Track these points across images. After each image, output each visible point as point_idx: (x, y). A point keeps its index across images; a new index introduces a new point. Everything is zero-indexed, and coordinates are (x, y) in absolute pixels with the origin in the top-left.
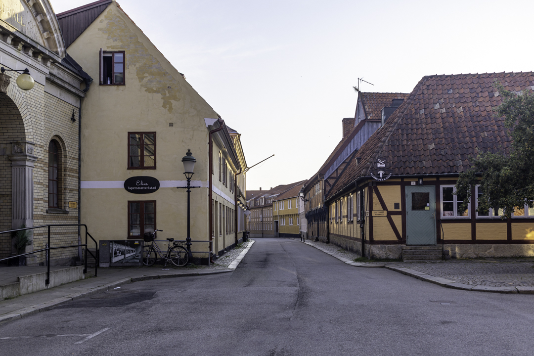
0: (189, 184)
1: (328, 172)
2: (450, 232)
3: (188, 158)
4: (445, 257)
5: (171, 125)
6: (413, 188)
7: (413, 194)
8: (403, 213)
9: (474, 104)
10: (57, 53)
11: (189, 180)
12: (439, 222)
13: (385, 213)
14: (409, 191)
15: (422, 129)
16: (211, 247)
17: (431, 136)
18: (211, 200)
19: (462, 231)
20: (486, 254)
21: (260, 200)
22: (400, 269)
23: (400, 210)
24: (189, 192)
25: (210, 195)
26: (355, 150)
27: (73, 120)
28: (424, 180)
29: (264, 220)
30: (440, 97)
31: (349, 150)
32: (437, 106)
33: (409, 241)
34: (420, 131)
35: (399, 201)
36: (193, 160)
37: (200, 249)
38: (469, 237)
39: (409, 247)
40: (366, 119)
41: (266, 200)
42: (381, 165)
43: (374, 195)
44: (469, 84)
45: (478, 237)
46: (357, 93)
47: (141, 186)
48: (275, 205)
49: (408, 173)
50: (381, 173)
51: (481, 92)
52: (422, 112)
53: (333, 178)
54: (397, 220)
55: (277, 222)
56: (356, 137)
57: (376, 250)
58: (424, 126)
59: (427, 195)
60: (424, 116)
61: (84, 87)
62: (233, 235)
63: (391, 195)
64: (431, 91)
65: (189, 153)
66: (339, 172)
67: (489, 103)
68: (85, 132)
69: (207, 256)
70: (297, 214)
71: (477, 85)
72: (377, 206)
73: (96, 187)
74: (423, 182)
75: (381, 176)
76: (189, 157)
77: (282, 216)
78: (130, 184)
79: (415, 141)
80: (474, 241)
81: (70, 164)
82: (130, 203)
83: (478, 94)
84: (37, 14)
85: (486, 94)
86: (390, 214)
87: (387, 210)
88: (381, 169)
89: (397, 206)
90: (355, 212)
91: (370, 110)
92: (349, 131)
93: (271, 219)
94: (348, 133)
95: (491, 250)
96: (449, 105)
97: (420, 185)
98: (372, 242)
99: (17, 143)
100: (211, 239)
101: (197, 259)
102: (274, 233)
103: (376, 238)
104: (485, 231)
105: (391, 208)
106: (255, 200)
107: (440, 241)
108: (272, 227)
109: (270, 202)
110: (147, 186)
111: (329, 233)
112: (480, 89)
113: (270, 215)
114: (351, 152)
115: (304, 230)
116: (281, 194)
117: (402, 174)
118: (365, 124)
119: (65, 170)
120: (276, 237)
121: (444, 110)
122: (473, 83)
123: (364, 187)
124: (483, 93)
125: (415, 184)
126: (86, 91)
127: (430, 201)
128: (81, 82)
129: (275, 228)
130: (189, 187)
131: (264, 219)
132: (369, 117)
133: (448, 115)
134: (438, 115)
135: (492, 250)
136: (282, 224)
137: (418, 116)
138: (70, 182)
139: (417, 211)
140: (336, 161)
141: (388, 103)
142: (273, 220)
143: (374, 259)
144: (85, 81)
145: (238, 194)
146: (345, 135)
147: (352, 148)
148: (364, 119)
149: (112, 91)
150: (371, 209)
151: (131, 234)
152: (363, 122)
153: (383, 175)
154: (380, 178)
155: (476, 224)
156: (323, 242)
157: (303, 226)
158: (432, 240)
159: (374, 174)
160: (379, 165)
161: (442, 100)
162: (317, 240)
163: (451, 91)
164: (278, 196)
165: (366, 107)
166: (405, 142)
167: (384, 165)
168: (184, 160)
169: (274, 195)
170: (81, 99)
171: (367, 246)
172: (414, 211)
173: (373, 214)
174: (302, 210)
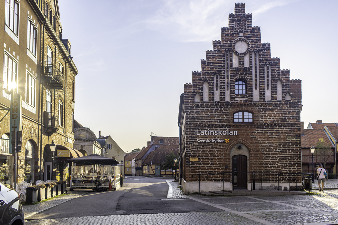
4: (161, 176)
5: (119, 156)
12: (161, 171)
28: (158, 165)
31: (149, 152)
32: (162, 151)
39: (156, 175)
46: (151, 137)
53: (144, 159)
56: (150, 149)
57: (150, 176)
58: (159, 155)
64: (161, 148)
70: (130, 167)
72: (151, 169)
76: (122, 161)
80: (166, 174)
89: (154, 169)
92: (149, 145)
98: (150, 174)
111: (143, 173)
117: (155, 164)
122: (169, 147)
123: (149, 165)
130: (122, 165)
133: (164, 153)
135: (168, 176)
140: (145, 155)
141: (159, 140)
148: (153, 144)
149: (109, 150)
155: (166, 172)
157: (134, 172)
158: (159, 174)
162: (139, 176)
163: (165, 148)
165: (153, 140)
166: (156, 158)
172: (157, 170)
174: (133, 166)
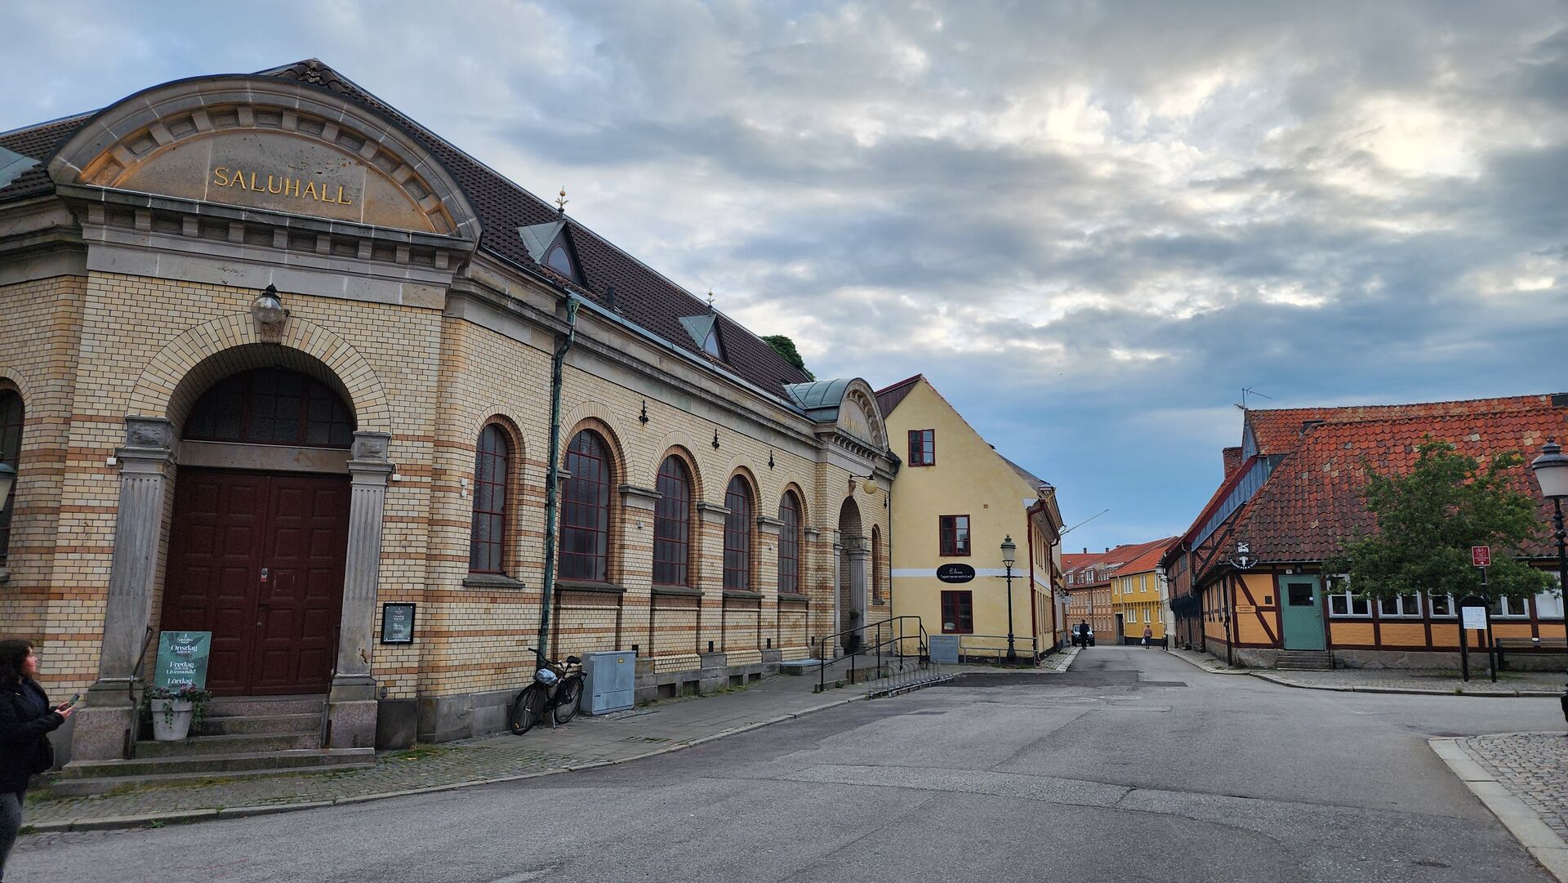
0: (1009, 573)
1: (1197, 538)
2: (1341, 634)
3: (1008, 545)
4: (1335, 665)
5: (986, 506)
6: (1288, 579)
7: (1290, 585)
8: (1278, 610)
9: (1381, 463)
10: (882, 448)
11: (1009, 568)
12: (1328, 621)
13: (1253, 609)
14: (1284, 582)
15: (1304, 500)
16: (1035, 645)
17: (1314, 511)
18: (1033, 591)
19: (1362, 634)
20: (1397, 664)
21: (1085, 574)
22: (1265, 676)
23: (1273, 605)
24: (1009, 582)
25: (1032, 585)
26: (1242, 504)
27: (885, 505)
28: (1304, 567)
29: (1095, 612)
30: (1332, 454)
31: (1231, 503)
32: (1327, 468)
33: (1289, 644)
34: (1300, 503)
35: (1271, 593)
36: (1013, 547)
37: (1024, 648)
38: (1371, 642)
39: (1286, 652)
40: (1258, 454)
41: (1096, 575)
42: (1244, 550)
43: (1238, 586)
44: (1377, 434)
45: (1384, 642)
46: (1242, 413)
47: (954, 575)
48: (1114, 585)
49: (1280, 560)
50: (1244, 559)
51: (1394, 445)
52: (1305, 476)
53: (1206, 548)
54: (1270, 618)
55: (1120, 617)
56: (1241, 482)
57: (1241, 654)
58: (1306, 497)
59: (1309, 586)
60: (1307, 483)
61: (894, 470)
62: (1051, 634)
63: (1261, 587)
64: (1318, 447)
65: (1008, 540)
66: (1217, 539)
67: (1404, 462)
68: (894, 516)
69: (1031, 655)
70: (1157, 602)
71: (1390, 435)
72: (1242, 600)
73: (906, 576)
74: (1302, 570)
75: (1244, 563)
76: (1008, 543)
77: (1131, 606)
78: (944, 573)
79: (1292, 517)
80: (1379, 647)
81: (884, 552)
82: (944, 594)
83: (1388, 448)
84: (869, 417)
85: (1402, 448)
86: (1259, 610)
87: (1256, 605)
88: (1243, 554)
89: (1268, 600)
90: (1216, 607)
91: (1265, 439)
92: (1235, 469)
93: (1109, 609)
94: (1233, 472)
95: (1403, 659)
96: (1345, 466)
97: (1298, 574)
98: (1238, 645)
99: (856, 538)
100: (1034, 635)
101: (1021, 658)
102: (1115, 637)
103: (1242, 641)
104: (1392, 634)
105: (1261, 603)
106: (1076, 574)
107: (1329, 645)
108: (1111, 626)
109: (1105, 578)
110: (961, 575)
111: (1204, 636)
112: (1392, 442)
113: (1106, 602)
114: (1234, 506)
115: (1171, 632)
116: (1126, 564)
117: (1273, 560)
118: (1256, 462)
119: (880, 559)
120: (1119, 644)
121: (1336, 474)
122: (1383, 432)
123: (1226, 574)
124: (1396, 447)
125: (1291, 573)
126: (896, 473)
127: (1313, 595)
128: (891, 465)
129: (1116, 627)
130: (1009, 577)
131: (1095, 610)
132: (1263, 452)
133: (1341, 480)
134: (1327, 481)
135: (1405, 658)
136: (1130, 619)
137: (1298, 482)
138: (884, 570)
139: (1296, 607)
140: (1210, 522)
141: (1297, 425)
142: (1113, 611)
143: (1240, 665)
144: (895, 463)
145: (1054, 575)
146: (1227, 475)
147: (1237, 501)
148: (1255, 454)
149: (918, 471)
150: (1234, 604)
151: (945, 628)
152: (1254, 459)
153: (1246, 561)
154: (1242, 565)
155: (1381, 624)
156: (1197, 651)
157: (1167, 623)
158: (1320, 644)
159: (1234, 561)
160: (1240, 550)
161: (1335, 459)
162: (1188, 648)
163: (1349, 446)
164: (1120, 567)
165: (1258, 434)
166: (1278, 519)
167: (1247, 550)
168: (1003, 547)
169: (1113, 566)
170: (890, 482)
171: (1234, 649)
172: (1292, 607)
173: (1237, 610)
174: (1166, 596)
